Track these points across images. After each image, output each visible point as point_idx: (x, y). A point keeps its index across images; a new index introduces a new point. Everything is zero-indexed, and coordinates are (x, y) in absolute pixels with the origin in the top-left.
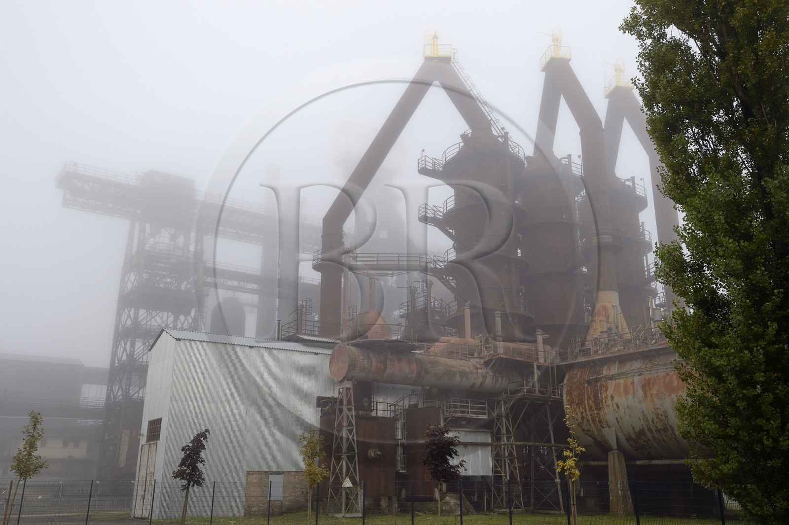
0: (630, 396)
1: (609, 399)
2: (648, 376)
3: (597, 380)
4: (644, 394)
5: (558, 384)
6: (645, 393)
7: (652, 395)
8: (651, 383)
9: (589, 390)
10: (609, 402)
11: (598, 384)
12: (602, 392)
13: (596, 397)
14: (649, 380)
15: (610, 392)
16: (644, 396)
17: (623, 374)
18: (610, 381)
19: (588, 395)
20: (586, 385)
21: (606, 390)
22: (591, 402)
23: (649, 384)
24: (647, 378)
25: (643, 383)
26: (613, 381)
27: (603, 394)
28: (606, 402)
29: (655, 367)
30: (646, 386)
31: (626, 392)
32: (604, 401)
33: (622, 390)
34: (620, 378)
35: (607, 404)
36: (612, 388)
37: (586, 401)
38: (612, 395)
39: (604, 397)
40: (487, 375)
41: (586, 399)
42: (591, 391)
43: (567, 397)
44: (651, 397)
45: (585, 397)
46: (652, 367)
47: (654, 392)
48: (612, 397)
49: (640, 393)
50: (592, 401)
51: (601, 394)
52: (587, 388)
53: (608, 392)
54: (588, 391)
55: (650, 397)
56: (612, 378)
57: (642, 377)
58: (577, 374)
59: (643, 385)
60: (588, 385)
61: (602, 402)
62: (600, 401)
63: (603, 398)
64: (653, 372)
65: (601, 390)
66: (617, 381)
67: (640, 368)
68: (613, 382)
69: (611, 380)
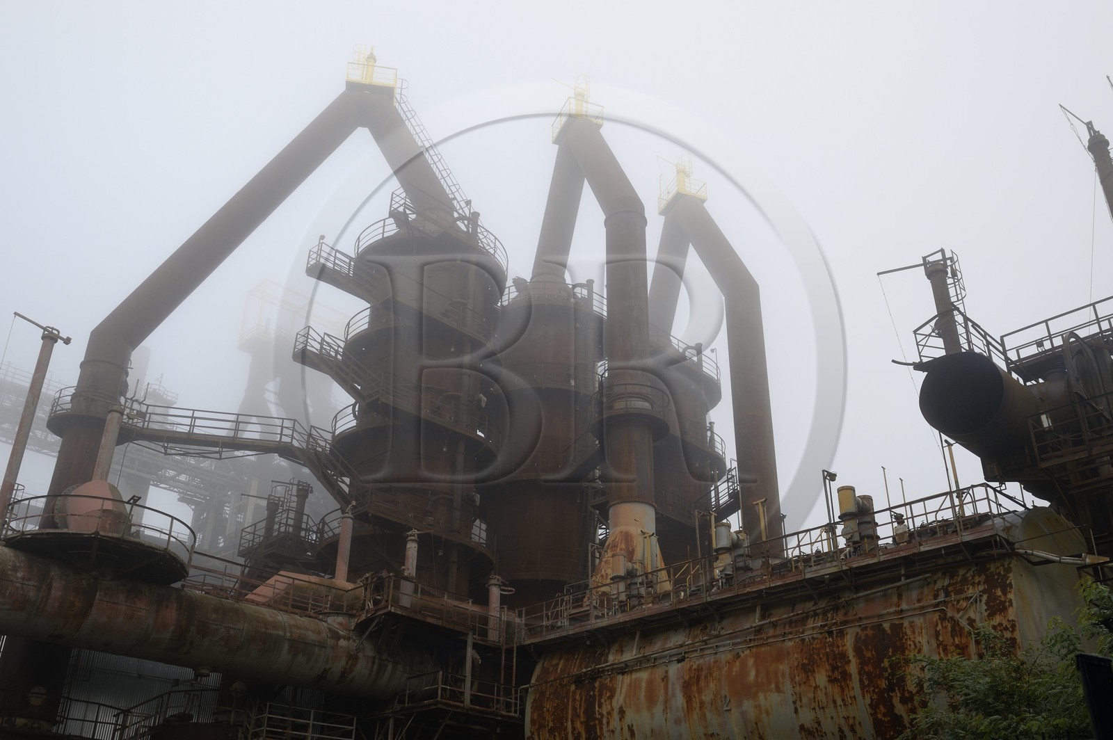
0: (658, 709)
1: (616, 715)
2: (697, 663)
3: (595, 675)
4: (687, 702)
5: (518, 685)
6: (689, 700)
7: (702, 703)
8: (703, 678)
9: (578, 697)
10: (615, 723)
11: (597, 684)
12: (603, 701)
13: (590, 713)
14: (699, 669)
15: (619, 700)
16: (685, 706)
17: (646, 659)
18: (620, 677)
19: (574, 709)
20: (573, 687)
21: (611, 697)
22: (578, 725)
23: (698, 679)
24: (695, 667)
25: (687, 678)
26: (626, 676)
27: (604, 706)
28: (608, 723)
29: (712, 641)
30: (691, 685)
31: (651, 700)
32: (605, 721)
33: (642, 694)
34: (640, 670)
35: (611, 727)
36: (624, 690)
37: (569, 723)
38: (621, 707)
39: (605, 713)
40: (360, 655)
41: (570, 717)
42: (581, 699)
43: (533, 713)
44: (701, 708)
45: (567, 713)
46: (705, 642)
47: (707, 697)
48: (622, 712)
49: (679, 700)
50: (582, 723)
51: (600, 706)
52: (574, 692)
53: (614, 701)
54: (574, 700)
55: (698, 710)
56: (624, 669)
57: (686, 664)
58: (558, 664)
59: (685, 682)
60: (577, 688)
61: (601, 723)
62: (597, 722)
63: (602, 715)
64: (707, 652)
65: (601, 695)
66: (635, 676)
67: (681, 646)
68: (627, 679)
69: (623, 674)
